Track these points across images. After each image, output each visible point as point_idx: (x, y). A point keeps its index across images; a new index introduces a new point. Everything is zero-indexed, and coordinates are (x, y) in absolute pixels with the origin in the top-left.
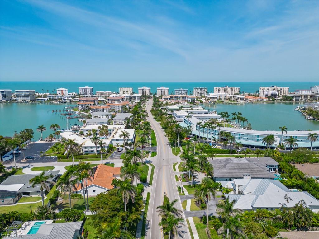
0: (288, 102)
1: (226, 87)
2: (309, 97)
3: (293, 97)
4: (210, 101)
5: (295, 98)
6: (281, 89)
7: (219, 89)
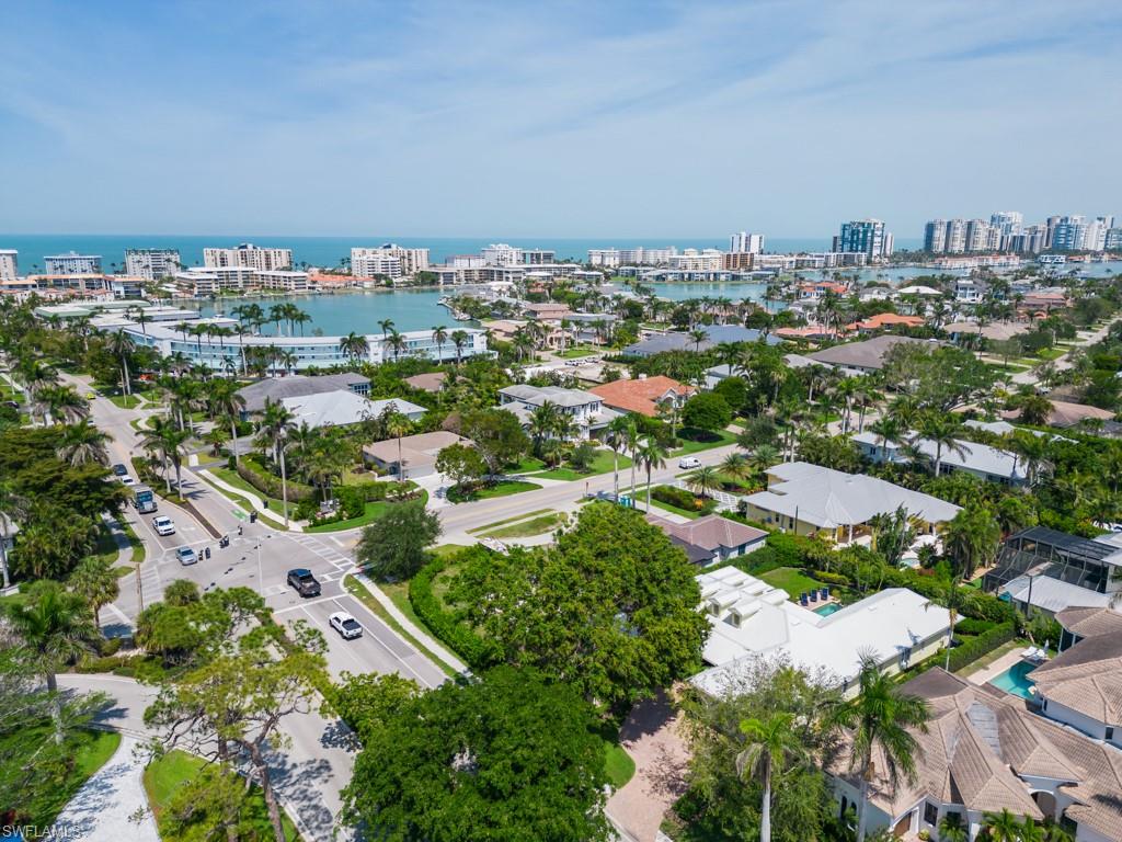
0: (426, 287)
1: (245, 247)
2: (477, 273)
3: (437, 273)
4: (196, 291)
5: (442, 278)
6: (409, 254)
7: (222, 253)
